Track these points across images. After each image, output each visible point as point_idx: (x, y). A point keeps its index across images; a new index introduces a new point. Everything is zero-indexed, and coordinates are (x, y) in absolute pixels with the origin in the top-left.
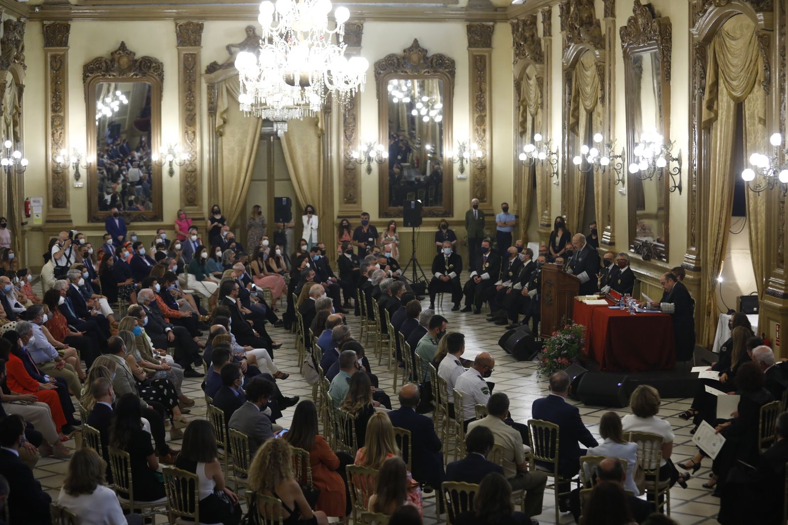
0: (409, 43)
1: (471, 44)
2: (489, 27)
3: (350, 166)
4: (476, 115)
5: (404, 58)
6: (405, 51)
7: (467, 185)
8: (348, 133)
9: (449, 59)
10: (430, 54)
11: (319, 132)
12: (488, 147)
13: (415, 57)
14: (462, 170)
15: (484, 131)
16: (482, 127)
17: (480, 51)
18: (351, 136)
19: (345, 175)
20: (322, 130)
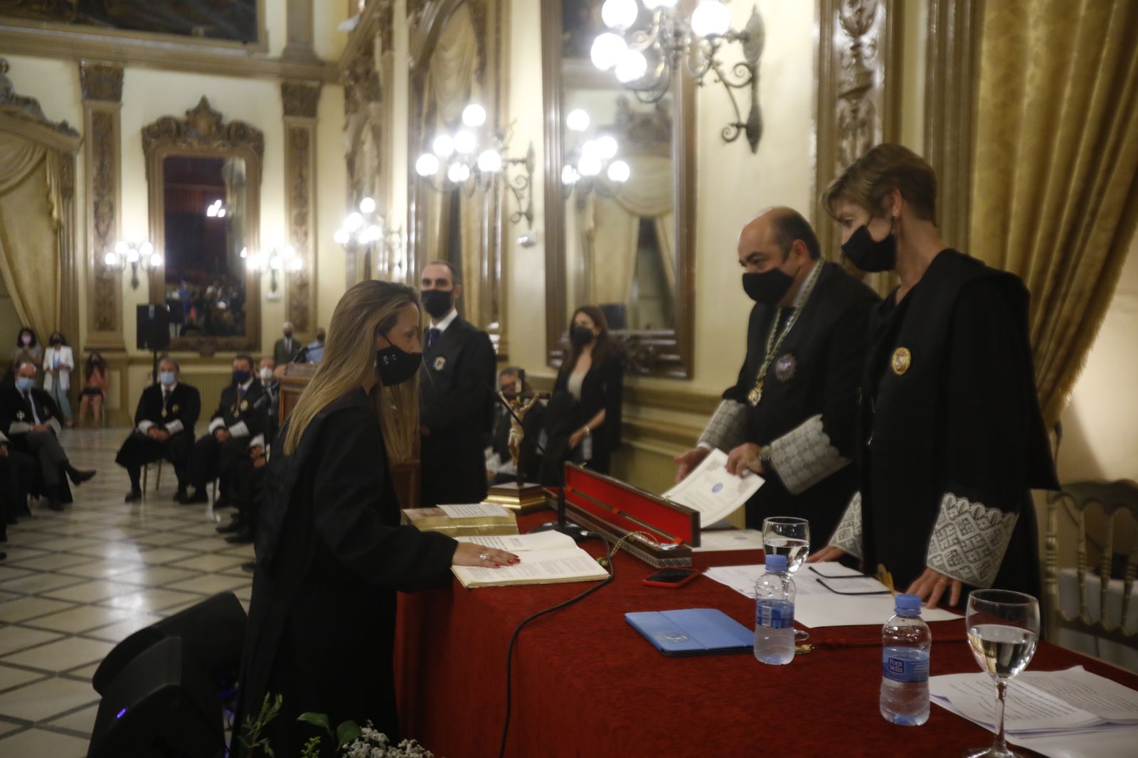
0: (194, 103)
1: (288, 111)
2: (311, 89)
3: (105, 276)
4: (295, 212)
5: (187, 123)
6: (188, 113)
7: (281, 308)
8: (102, 228)
9: (254, 130)
10: (227, 121)
11: (55, 224)
12: (311, 257)
13: (203, 124)
14: (274, 287)
15: (306, 234)
16: (304, 228)
17: (299, 122)
18: (106, 233)
19: (97, 288)
20: (59, 222)
